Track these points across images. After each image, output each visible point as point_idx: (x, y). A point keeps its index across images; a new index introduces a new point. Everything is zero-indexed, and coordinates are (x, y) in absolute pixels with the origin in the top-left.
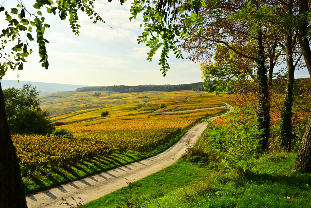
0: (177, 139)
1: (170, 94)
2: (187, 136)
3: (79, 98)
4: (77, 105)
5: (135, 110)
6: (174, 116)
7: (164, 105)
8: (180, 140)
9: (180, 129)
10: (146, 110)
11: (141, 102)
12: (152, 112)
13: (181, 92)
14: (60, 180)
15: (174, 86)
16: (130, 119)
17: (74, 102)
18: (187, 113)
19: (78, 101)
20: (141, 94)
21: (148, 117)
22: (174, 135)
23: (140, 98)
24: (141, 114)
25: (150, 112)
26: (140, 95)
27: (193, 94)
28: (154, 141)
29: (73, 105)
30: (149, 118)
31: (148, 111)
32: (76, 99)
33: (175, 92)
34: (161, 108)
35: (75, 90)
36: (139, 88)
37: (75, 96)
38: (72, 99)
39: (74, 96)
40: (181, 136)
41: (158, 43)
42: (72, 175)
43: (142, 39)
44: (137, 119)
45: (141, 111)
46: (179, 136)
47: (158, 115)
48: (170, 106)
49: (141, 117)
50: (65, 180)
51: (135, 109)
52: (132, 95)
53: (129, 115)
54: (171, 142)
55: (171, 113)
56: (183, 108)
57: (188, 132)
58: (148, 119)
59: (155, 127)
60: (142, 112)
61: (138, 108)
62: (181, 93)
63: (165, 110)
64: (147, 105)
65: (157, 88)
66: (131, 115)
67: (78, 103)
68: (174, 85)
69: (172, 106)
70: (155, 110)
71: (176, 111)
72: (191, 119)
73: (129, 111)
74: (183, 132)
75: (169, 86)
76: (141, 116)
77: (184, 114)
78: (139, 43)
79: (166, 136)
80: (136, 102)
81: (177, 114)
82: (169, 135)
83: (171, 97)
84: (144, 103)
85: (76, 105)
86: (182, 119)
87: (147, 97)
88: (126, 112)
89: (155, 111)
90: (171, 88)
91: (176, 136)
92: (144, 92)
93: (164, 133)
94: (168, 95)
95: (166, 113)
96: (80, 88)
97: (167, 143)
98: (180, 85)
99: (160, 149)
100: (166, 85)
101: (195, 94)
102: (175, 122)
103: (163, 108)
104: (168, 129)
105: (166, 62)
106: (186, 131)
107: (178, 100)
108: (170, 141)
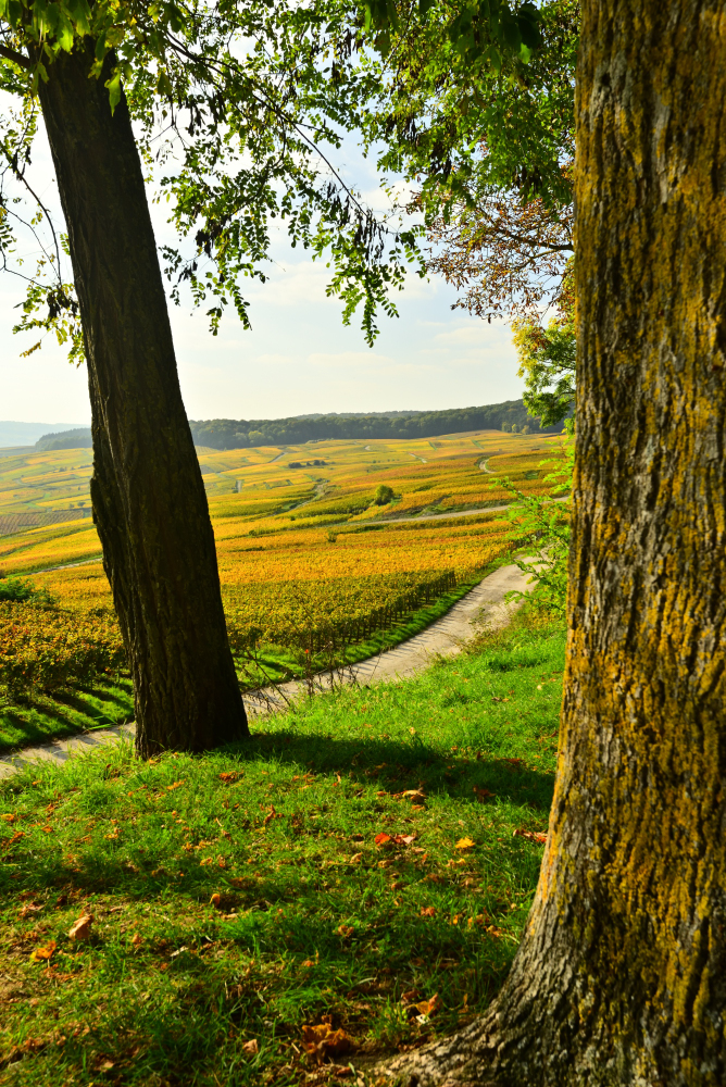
0: (442, 608)
1: (415, 447)
2: (480, 599)
3: (50, 475)
4: (46, 504)
5: (277, 513)
6: (429, 533)
7: (391, 491)
8: (454, 614)
9: (452, 575)
10: (320, 513)
11: (300, 480)
12: (346, 520)
13: (458, 441)
14: (47, 726)
15: (429, 417)
16: (261, 549)
17: (33, 490)
18: (479, 521)
19: (48, 487)
20: (299, 453)
21: (330, 541)
22: (428, 596)
23: (296, 466)
24: (300, 527)
25: (336, 522)
26: (296, 455)
27: (504, 448)
28: (356, 615)
29: (29, 505)
30: (334, 541)
31: (329, 517)
32: (41, 477)
33: (433, 439)
34: (380, 503)
35: (33, 444)
36: (289, 428)
37: (35, 467)
38: (23, 479)
39: (30, 468)
40: (456, 597)
41: (358, 294)
42: (81, 714)
43: (333, 288)
44: (288, 546)
45: (300, 516)
46: (447, 598)
47: (366, 529)
48: (413, 495)
49: (302, 540)
50: (60, 726)
51: (277, 511)
52: (264, 456)
53: (252, 533)
54: (420, 619)
55: (418, 520)
56: (465, 499)
57: (484, 583)
58: (328, 545)
59: (355, 571)
60: (305, 521)
61: (288, 507)
62: (457, 444)
63: (394, 510)
64: (323, 494)
65: (362, 426)
66: (262, 533)
67: (48, 493)
68: (430, 413)
69: (422, 493)
70: (354, 511)
71: (440, 512)
72: (496, 538)
73: (251, 520)
74: (464, 585)
75: (410, 418)
76: (300, 536)
77: (471, 522)
78: (328, 295)
79: (400, 598)
80: (278, 485)
81: (441, 524)
82: (409, 596)
83: (417, 459)
84: (312, 485)
85: (41, 504)
86: (461, 539)
87: (324, 464)
88: (243, 525)
89: (355, 518)
90: (418, 423)
91: (438, 600)
92: (308, 443)
93: (393, 587)
94: (408, 453)
95: (400, 521)
96: (51, 436)
97: (403, 622)
98: (451, 412)
99: (378, 641)
100: (395, 412)
101: (512, 445)
102: (434, 552)
103: (388, 505)
104: (406, 574)
105: (372, 324)
106: (473, 582)
107: (448, 471)
108: (415, 616)
